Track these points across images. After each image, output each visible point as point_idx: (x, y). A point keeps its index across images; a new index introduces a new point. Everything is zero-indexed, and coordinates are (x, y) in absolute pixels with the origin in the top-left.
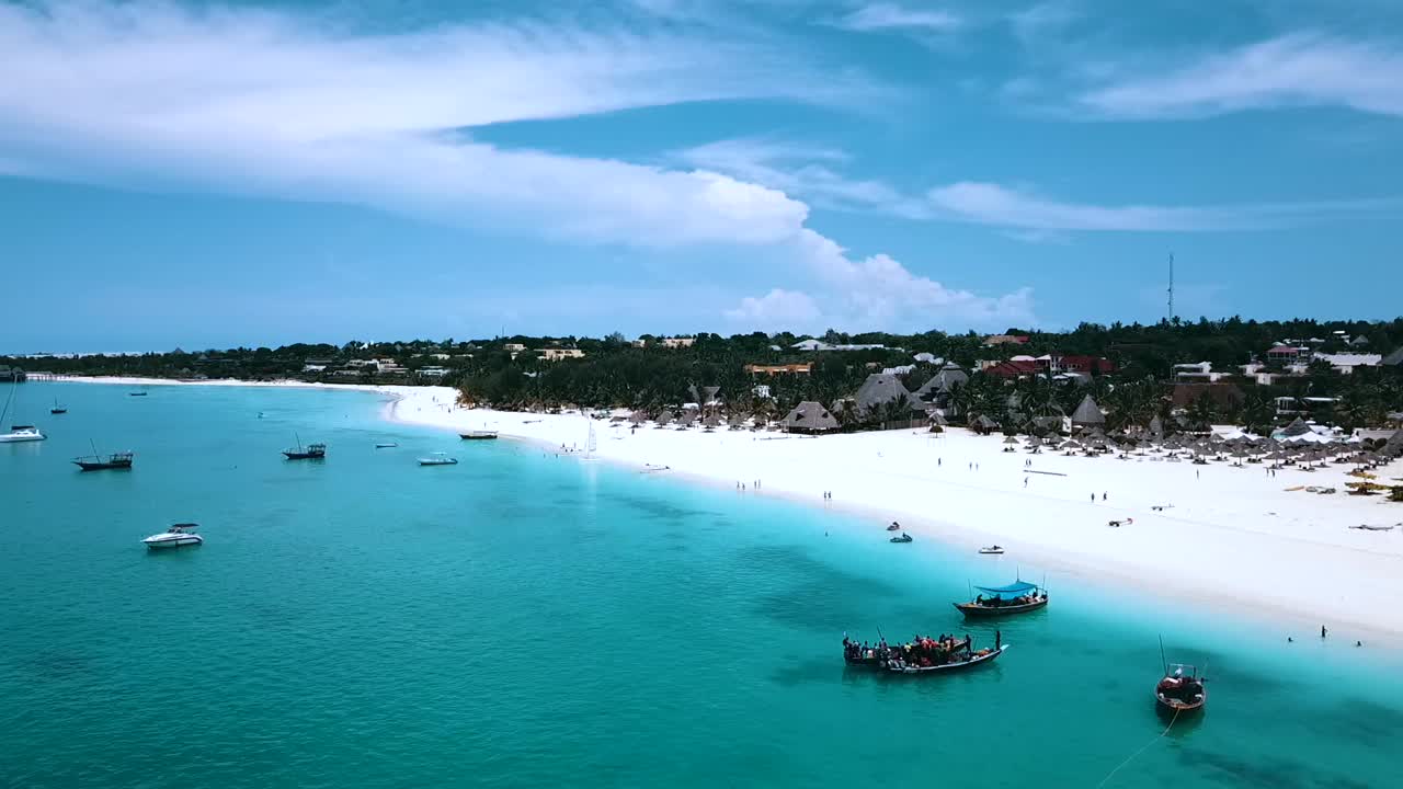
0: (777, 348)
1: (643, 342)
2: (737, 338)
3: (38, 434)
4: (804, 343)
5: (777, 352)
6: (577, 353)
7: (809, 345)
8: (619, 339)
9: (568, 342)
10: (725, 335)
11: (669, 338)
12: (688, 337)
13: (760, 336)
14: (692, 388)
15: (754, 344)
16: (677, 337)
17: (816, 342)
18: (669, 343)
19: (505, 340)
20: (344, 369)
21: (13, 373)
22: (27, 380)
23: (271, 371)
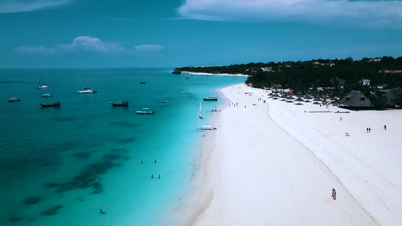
3: (91, 91)
9: (335, 61)
10: (395, 57)
19: (315, 61)
20: (255, 70)
21: (178, 71)
22: (181, 73)
23: (236, 71)
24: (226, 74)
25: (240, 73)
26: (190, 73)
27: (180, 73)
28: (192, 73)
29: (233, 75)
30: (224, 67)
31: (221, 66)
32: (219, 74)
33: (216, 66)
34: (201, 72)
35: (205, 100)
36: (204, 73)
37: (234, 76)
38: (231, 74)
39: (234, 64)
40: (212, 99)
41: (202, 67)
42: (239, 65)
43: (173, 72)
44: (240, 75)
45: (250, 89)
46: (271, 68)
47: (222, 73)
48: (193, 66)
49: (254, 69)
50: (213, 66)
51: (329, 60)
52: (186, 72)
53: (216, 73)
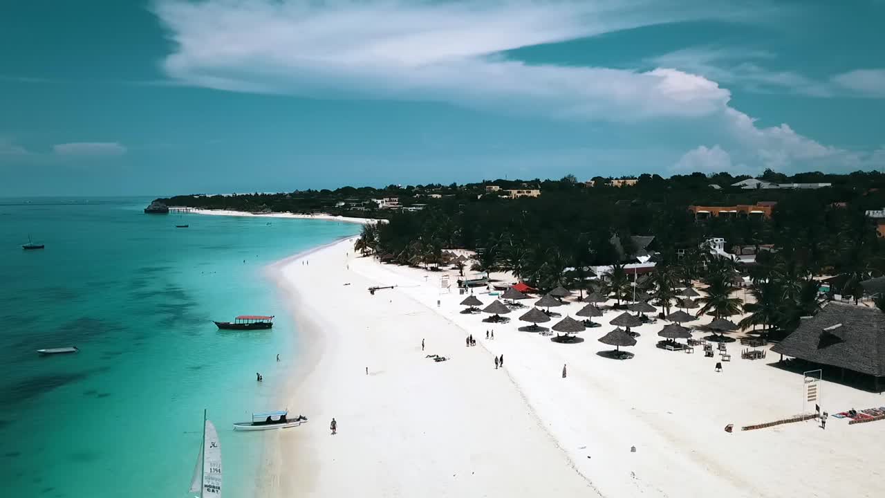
0: (717, 187)
1: (593, 182)
2: (677, 179)
4: (744, 182)
5: (718, 190)
6: (535, 193)
7: (751, 184)
8: (572, 180)
9: (535, 184)
10: (666, 176)
11: (617, 179)
12: (633, 178)
13: (698, 176)
14: (615, 240)
15: (695, 184)
16: (622, 178)
17: (758, 182)
18: (615, 183)
19: (489, 183)
20: (361, 206)
21: (160, 207)
22: (170, 212)
23: (314, 207)
24: (288, 215)
25: (322, 211)
26: (193, 210)
27: (166, 211)
28: (197, 211)
29: (306, 216)
30: (280, 196)
31: (272, 194)
32: (269, 213)
33: (260, 194)
34: (221, 209)
35: (224, 327)
36: (230, 212)
37: (309, 219)
38: (300, 213)
39: (303, 189)
40: (250, 322)
41: (225, 195)
42: (316, 191)
43: (145, 210)
44: (324, 216)
45: (374, 269)
46: (397, 199)
47: (278, 211)
48: (202, 193)
49: (356, 202)
50: (253, 194)
51: (521, 182)
52: (182, 209)
53: (263, 210)
